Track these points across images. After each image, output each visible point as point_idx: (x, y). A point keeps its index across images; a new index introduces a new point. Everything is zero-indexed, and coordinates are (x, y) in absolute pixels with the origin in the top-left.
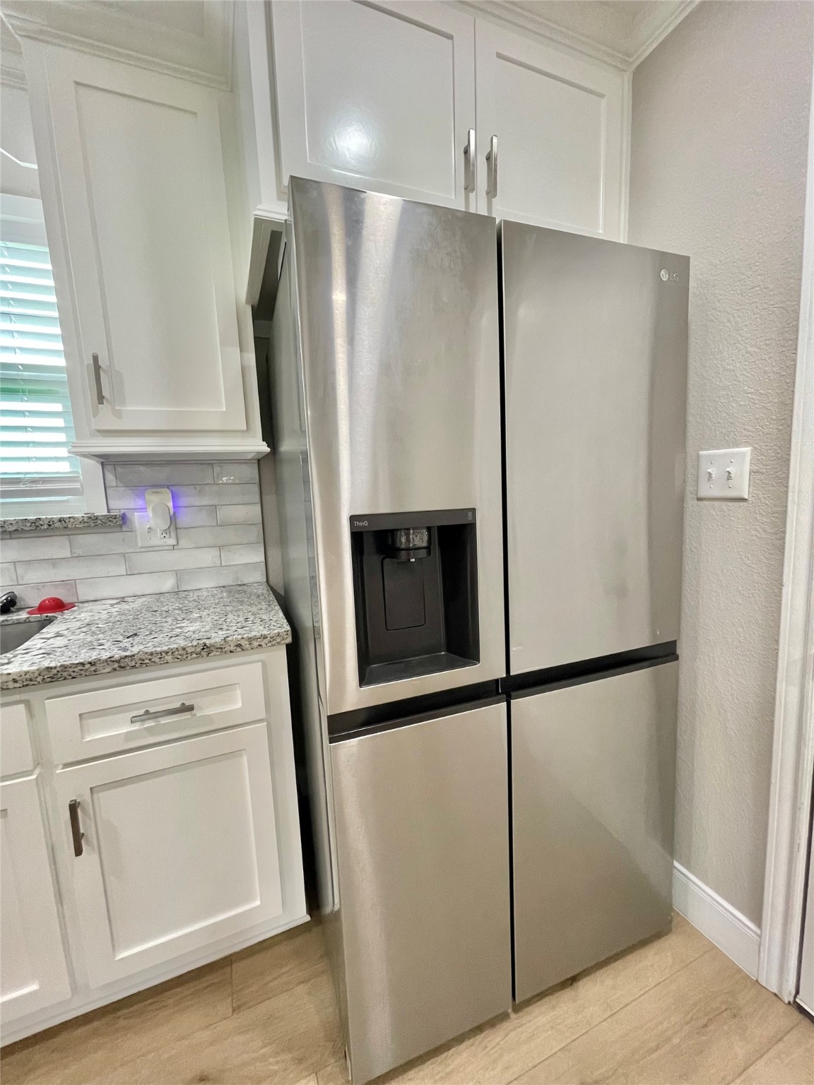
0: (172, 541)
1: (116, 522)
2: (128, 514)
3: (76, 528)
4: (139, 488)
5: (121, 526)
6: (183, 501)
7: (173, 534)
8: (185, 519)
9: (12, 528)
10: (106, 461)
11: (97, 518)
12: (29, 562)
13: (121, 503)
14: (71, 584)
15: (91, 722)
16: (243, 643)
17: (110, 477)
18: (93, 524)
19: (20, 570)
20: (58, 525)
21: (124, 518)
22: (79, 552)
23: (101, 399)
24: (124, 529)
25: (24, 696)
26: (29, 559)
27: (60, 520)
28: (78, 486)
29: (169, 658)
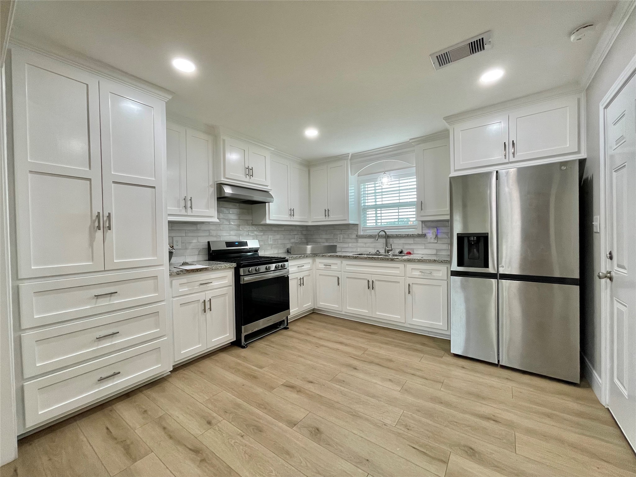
0: (436, 241)
1: (424, 236)
2: (426, 234)
3: (415, 237)
4: (429, 227)
5: (424, 237)
6: (439, 231)
7: (436, 239)
8: (439, 236)
9: (403, 236)
10: (422, 222)
11: (419, 234)
12: (406, 244)
13: (424, 232)
14: (413, 249)
15: (413, 271)
16: (442, 261)
17: (423, 225)
18: (419, 236)
19: (404, 245)
20: (412, 236)
21: (425, 234)
22: (415, 242)
23: (422, 209)
24: (425, 237)
25: (404, 263)
26: (406, 243)
27: (412, 235)
28: (416, 227)
29: (427, 261)
